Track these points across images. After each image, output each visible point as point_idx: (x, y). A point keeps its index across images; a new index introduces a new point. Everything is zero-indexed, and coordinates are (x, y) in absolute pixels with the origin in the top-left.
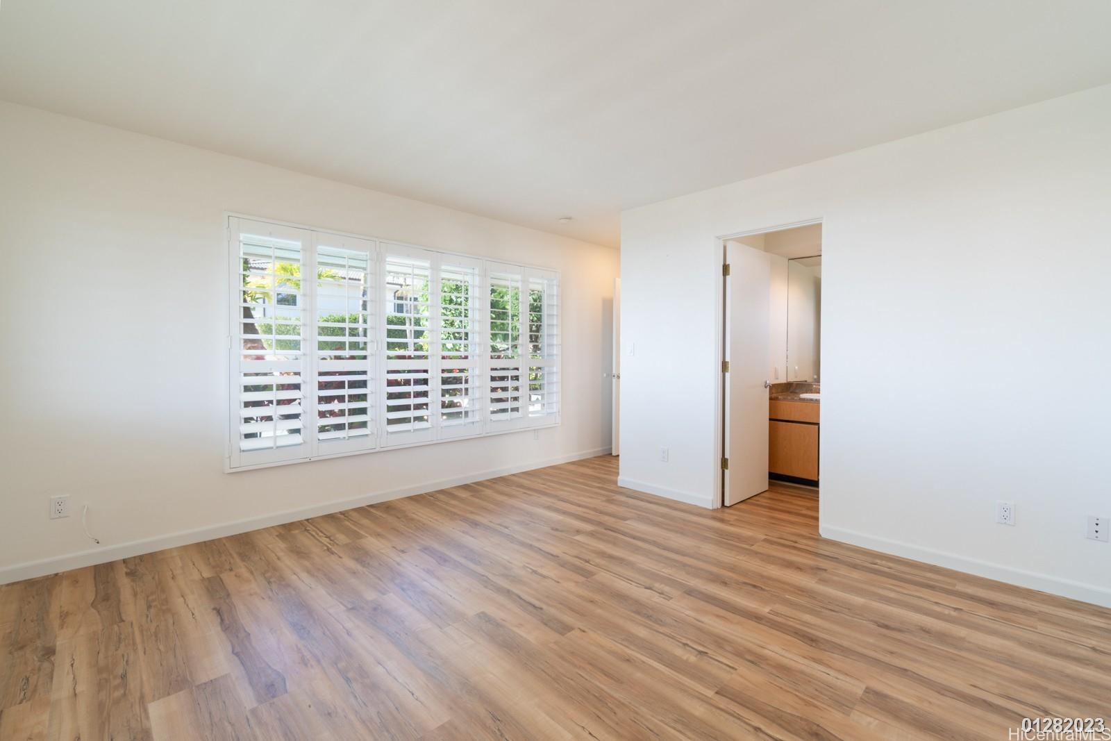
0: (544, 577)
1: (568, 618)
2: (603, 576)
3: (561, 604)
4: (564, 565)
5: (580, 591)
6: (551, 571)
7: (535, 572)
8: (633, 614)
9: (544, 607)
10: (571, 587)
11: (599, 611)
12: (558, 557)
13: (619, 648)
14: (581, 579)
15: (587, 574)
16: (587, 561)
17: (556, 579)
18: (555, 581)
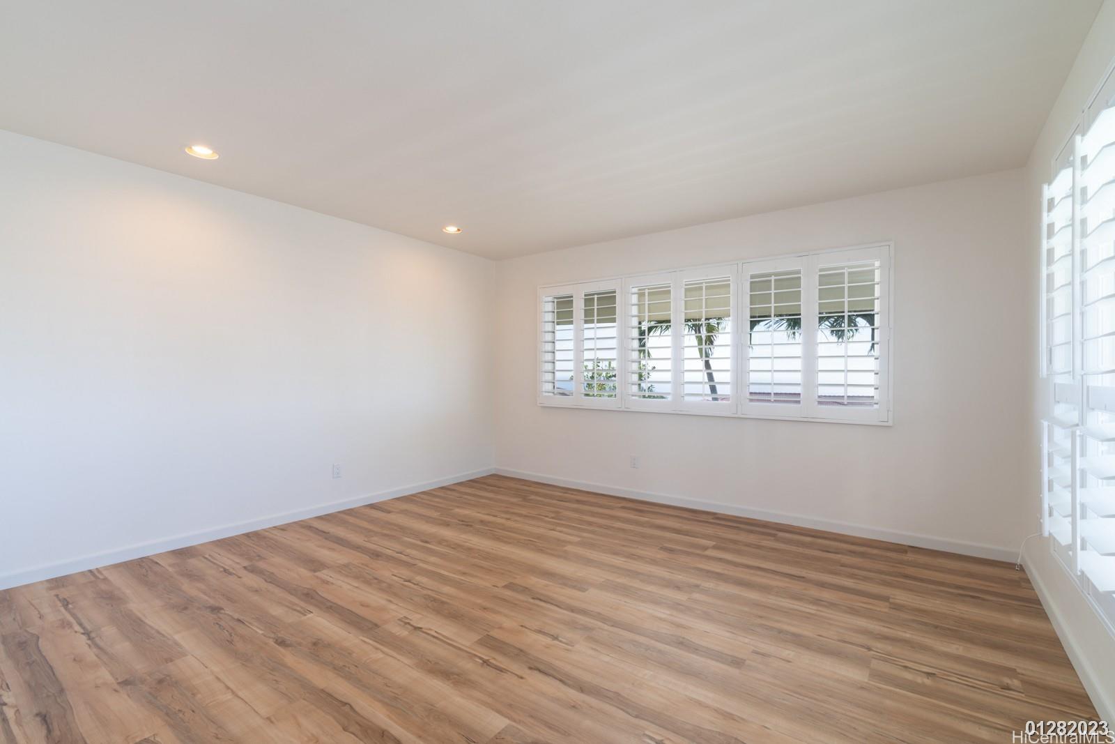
0: (540, 632)
1: (508, 593)
2: (466, 639)
3: (516, 604)
4: (520, 654)
5: (498, 618)
6: (534, 642)
7: (555, 638)
8: (448, 601)
9: (532, 601)
10: (506, 622)
11: (479, 601)
12: (530, 668)
13: (468, 579)
14: (495, 633)
15: (489, 642)
16: (486, 663)
17: (524, 629)
18: (526, 628)
